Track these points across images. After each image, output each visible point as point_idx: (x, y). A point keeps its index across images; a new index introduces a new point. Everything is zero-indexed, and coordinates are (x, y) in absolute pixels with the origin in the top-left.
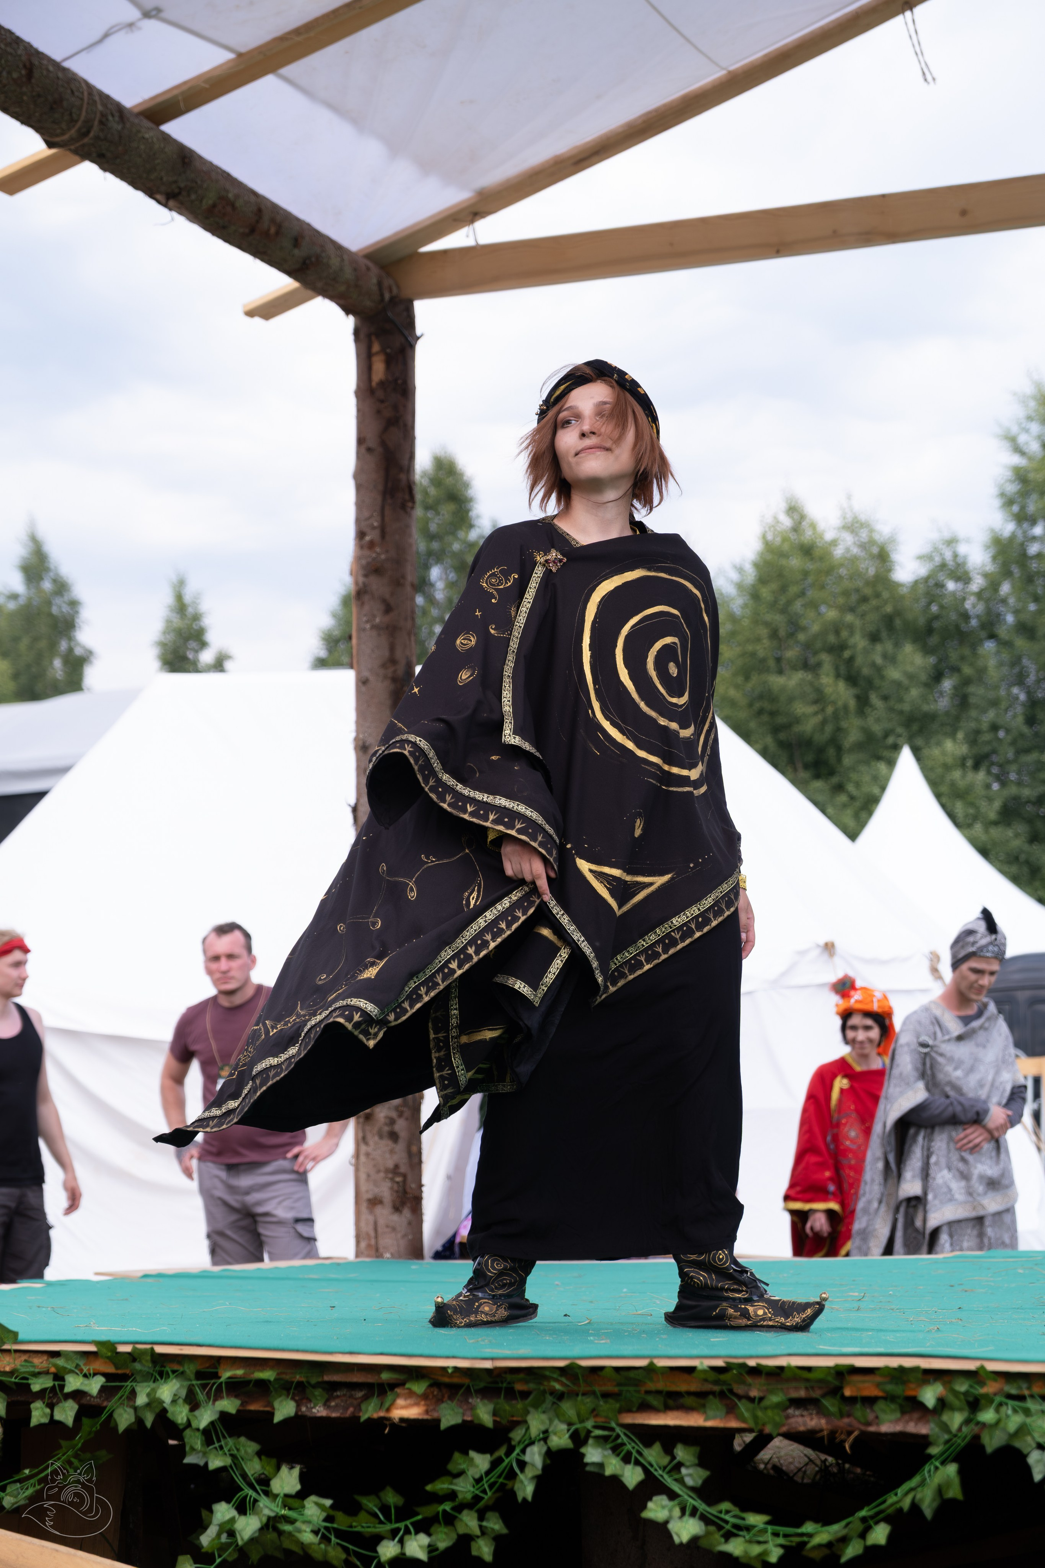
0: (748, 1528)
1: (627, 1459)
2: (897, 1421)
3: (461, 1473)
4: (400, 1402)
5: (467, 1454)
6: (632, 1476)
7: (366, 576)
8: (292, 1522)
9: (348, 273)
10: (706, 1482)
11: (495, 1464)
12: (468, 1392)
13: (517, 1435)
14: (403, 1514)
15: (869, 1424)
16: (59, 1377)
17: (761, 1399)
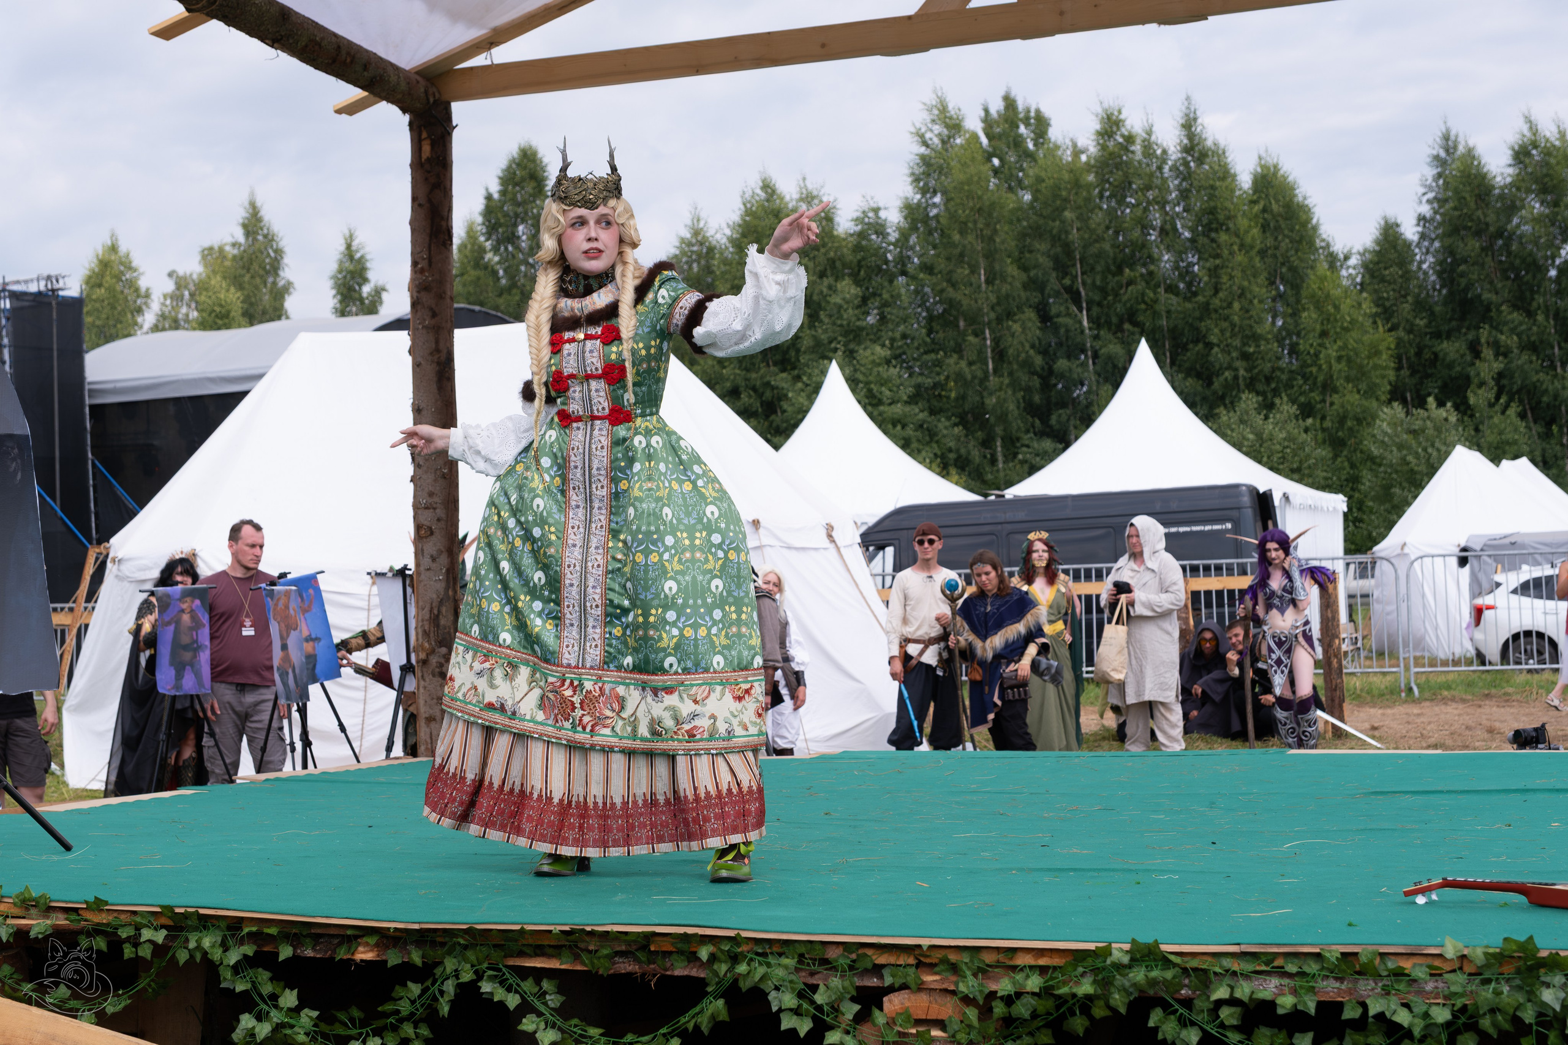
0: (591, 1037)
1: (509, 990)
2: (685, 968)
3: (401, 998)
4: (361, 949)
5: (405, 985)
6: (512, 1001)
7: (418, 292)
8: (292, 1027)
9: (403, 86)
10: (562, 1004)
11: (424, 991)
12: (405, 943)
13: (438, 971)
14: (364, 1024)
15: (667, 970)
16: (138, 928)
17: (596, 951)
